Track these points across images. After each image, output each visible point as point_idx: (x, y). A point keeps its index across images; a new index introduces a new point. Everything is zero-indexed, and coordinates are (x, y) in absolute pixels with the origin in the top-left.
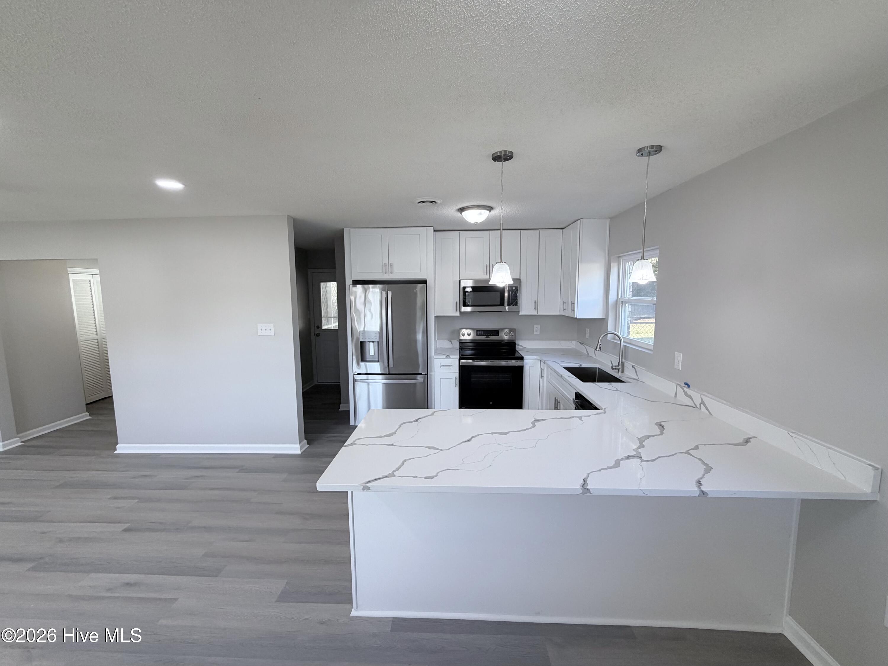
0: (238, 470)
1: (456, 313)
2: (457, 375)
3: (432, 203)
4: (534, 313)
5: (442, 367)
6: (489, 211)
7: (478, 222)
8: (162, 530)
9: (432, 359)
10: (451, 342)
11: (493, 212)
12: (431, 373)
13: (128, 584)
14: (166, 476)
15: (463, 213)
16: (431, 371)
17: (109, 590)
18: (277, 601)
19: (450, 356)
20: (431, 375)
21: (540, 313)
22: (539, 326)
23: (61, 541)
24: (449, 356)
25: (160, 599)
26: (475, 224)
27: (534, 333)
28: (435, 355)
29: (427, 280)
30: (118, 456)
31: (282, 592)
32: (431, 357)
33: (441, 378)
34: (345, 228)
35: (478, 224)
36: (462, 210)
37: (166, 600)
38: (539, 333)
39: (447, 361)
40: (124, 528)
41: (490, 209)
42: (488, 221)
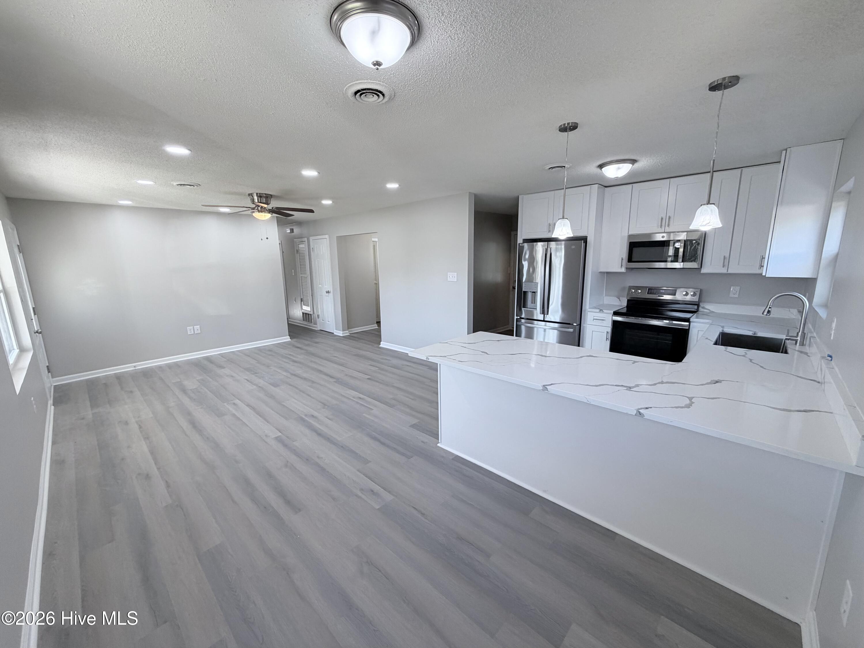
0: (428, 367)
1: (621, 269)
2: (609, 330)
3: (561, 168)
4: (724, 271)
5: (594, 320)
6: (632, 164)
7: (619, 177)
8: (381, 383)
9: (586, 312)
10: (619, 299)
11: (636, 165)
12: (584, 325)
13: (360, 398)
14: (395, 361)
15: (603, 169)
16: (584, 323)
17: (354, 397)
18: (409, 426)
19: (604, 311)
20: (584, 327)
21: (730, 271)
22: (738, 288)
23: (346, 375)
24: (602, 310)
25: (367, 407)
26: (616, 178)
27: (730, 296)
28: (589, 308)
29: (587, 237)
30: (381, 348)
31: (414, 424)
32: (585, 311)
33: (593, 331)
34: (520, 195)
35: (618, 178)
36: (601, 166)
37: (369, 408)
38: (737, 296)
39: (600, 315)
40: (368, 378)
41: (633, 161)
42: (630, 174)
